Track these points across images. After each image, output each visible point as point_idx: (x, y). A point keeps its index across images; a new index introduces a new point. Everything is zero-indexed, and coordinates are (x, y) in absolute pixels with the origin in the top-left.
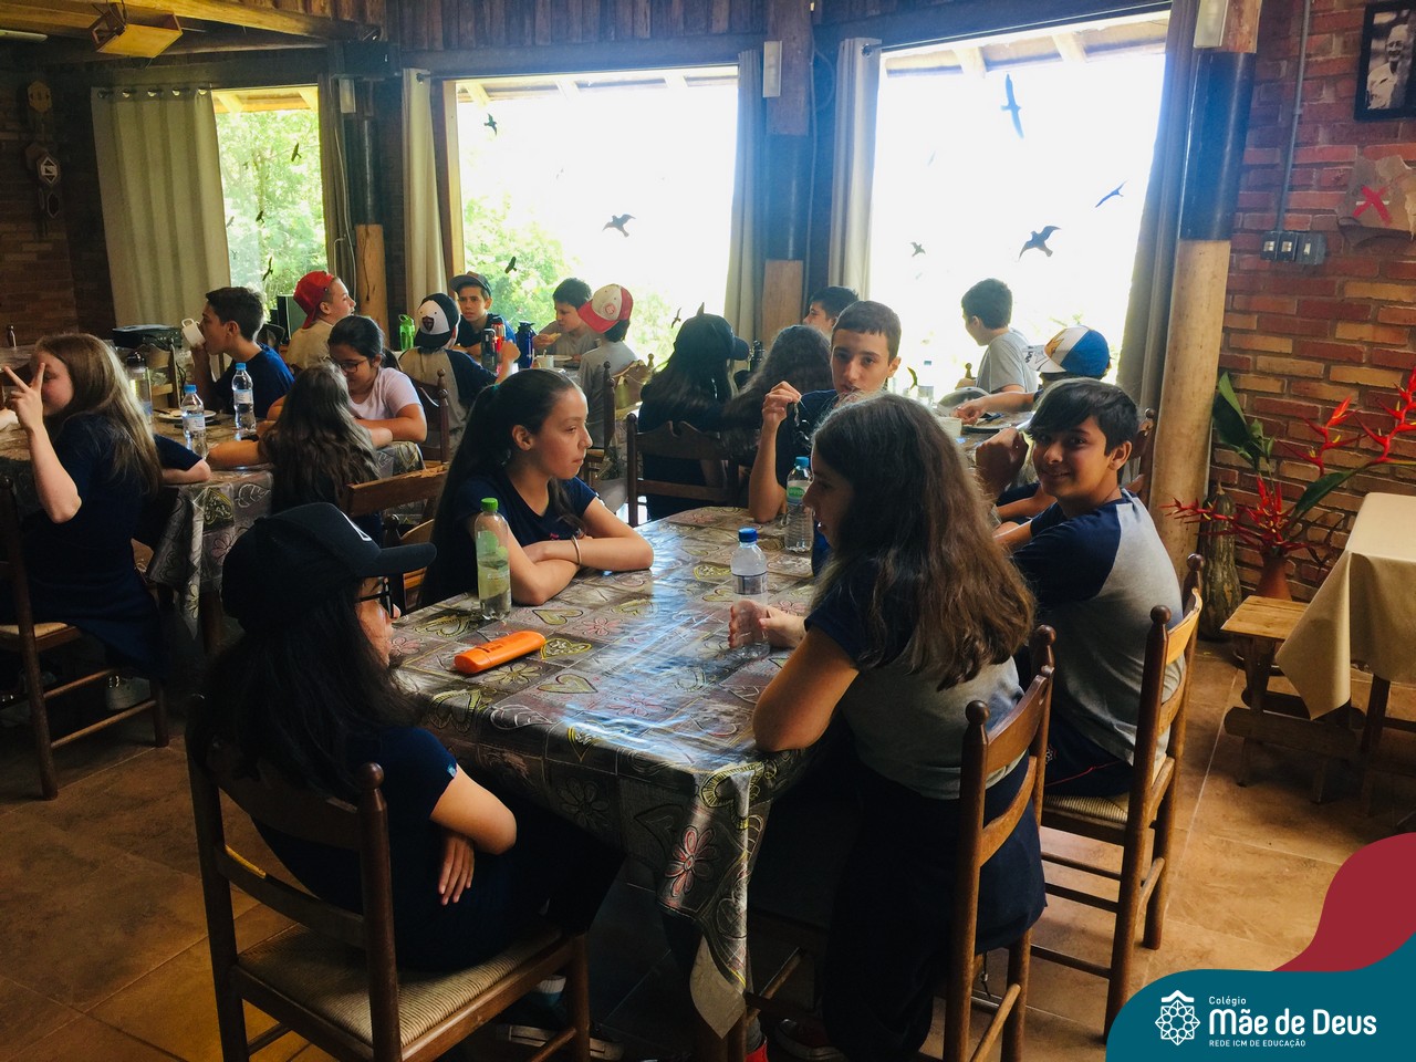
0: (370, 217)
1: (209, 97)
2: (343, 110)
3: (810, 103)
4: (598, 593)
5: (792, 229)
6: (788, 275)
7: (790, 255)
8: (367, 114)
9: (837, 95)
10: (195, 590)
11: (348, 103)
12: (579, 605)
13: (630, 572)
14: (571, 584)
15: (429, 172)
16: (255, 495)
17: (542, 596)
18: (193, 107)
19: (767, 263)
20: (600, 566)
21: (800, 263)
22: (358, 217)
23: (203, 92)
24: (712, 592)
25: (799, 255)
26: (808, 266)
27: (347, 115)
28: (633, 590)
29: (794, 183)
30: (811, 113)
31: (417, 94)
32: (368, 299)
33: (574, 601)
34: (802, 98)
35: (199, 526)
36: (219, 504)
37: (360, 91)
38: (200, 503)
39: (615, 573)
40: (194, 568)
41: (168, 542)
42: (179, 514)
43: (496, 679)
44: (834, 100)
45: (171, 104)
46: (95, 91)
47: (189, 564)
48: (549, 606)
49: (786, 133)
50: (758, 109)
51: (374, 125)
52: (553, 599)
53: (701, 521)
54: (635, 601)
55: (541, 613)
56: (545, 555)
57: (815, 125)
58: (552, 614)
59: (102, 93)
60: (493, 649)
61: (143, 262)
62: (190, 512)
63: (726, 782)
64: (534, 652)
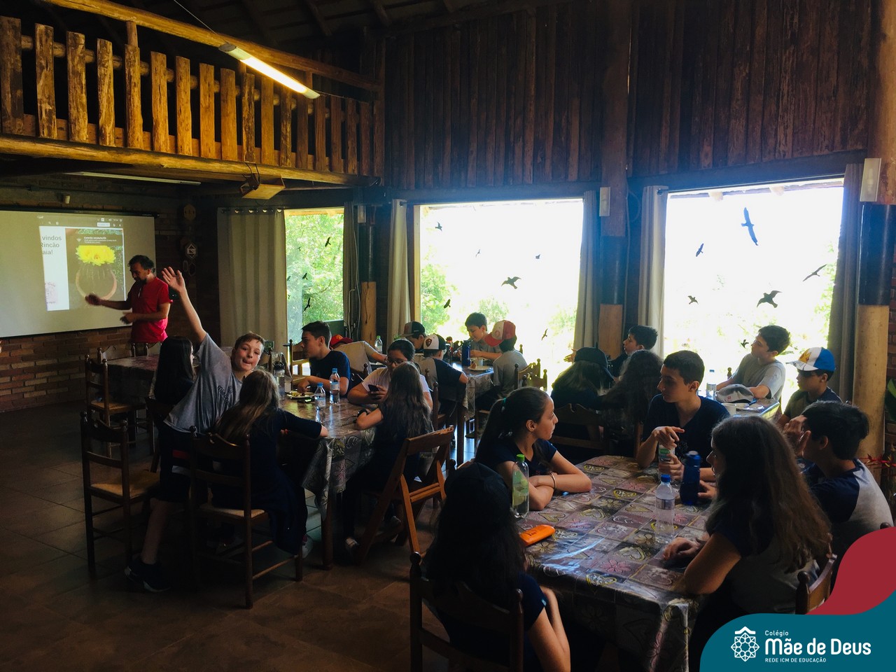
0: (370, 278)
1: (282, 213)
2: (359, 222)
3: (626, 219)
4: (569, 505)
5: (616, 288)
6: (614, 313)
7: (615, 302)
8: (371, 223)
9: (643, 213)
10: (326, 493)
11: (362, 217)
12: (561, 511)
13: (580, 493)
14: (553, 499)
15: (404, 254)
16: (354, 443)
17: (543, 506)
18: (274, 218)
19: (602, 307)
20: (562, 489)
21: (622, 306)
22: (363, 278)
23: (279, 211)
24: (628, 506)
25: (620, 301)
26: (625, 307)
27: (361, 224)
28: (586, 503)
29: (617, 262)
30: (626, 225)
31: (399, 212)
32: (366, 322)
33: (558, 509)
34: (622, 217)
35: (330, 459)
36: (339, 447)
37: (369, 212)
38: (331, 447)
39: (571, 494)
40: (327, 482)
41: (312, 467)
42: (319, 452)
43: (537, 550)
44: (641, 215)
45: (261, 217)
46: (220, 210)
47: (324, 479)
48: (546, 511)
49: (613, 235)
50: (595, 223)
51: (374, 228)
52: (546, 507)
53: (606, 464)
54: (589, 510)
55: (543, 515)
56: (538, 483)
57: (629, 229)
58: (550, 514)
59: (224, 211)
60: (533, 534)
61: (238, 300)
62: (325, 451)
63: (675, 608)
64: (550, 537)
